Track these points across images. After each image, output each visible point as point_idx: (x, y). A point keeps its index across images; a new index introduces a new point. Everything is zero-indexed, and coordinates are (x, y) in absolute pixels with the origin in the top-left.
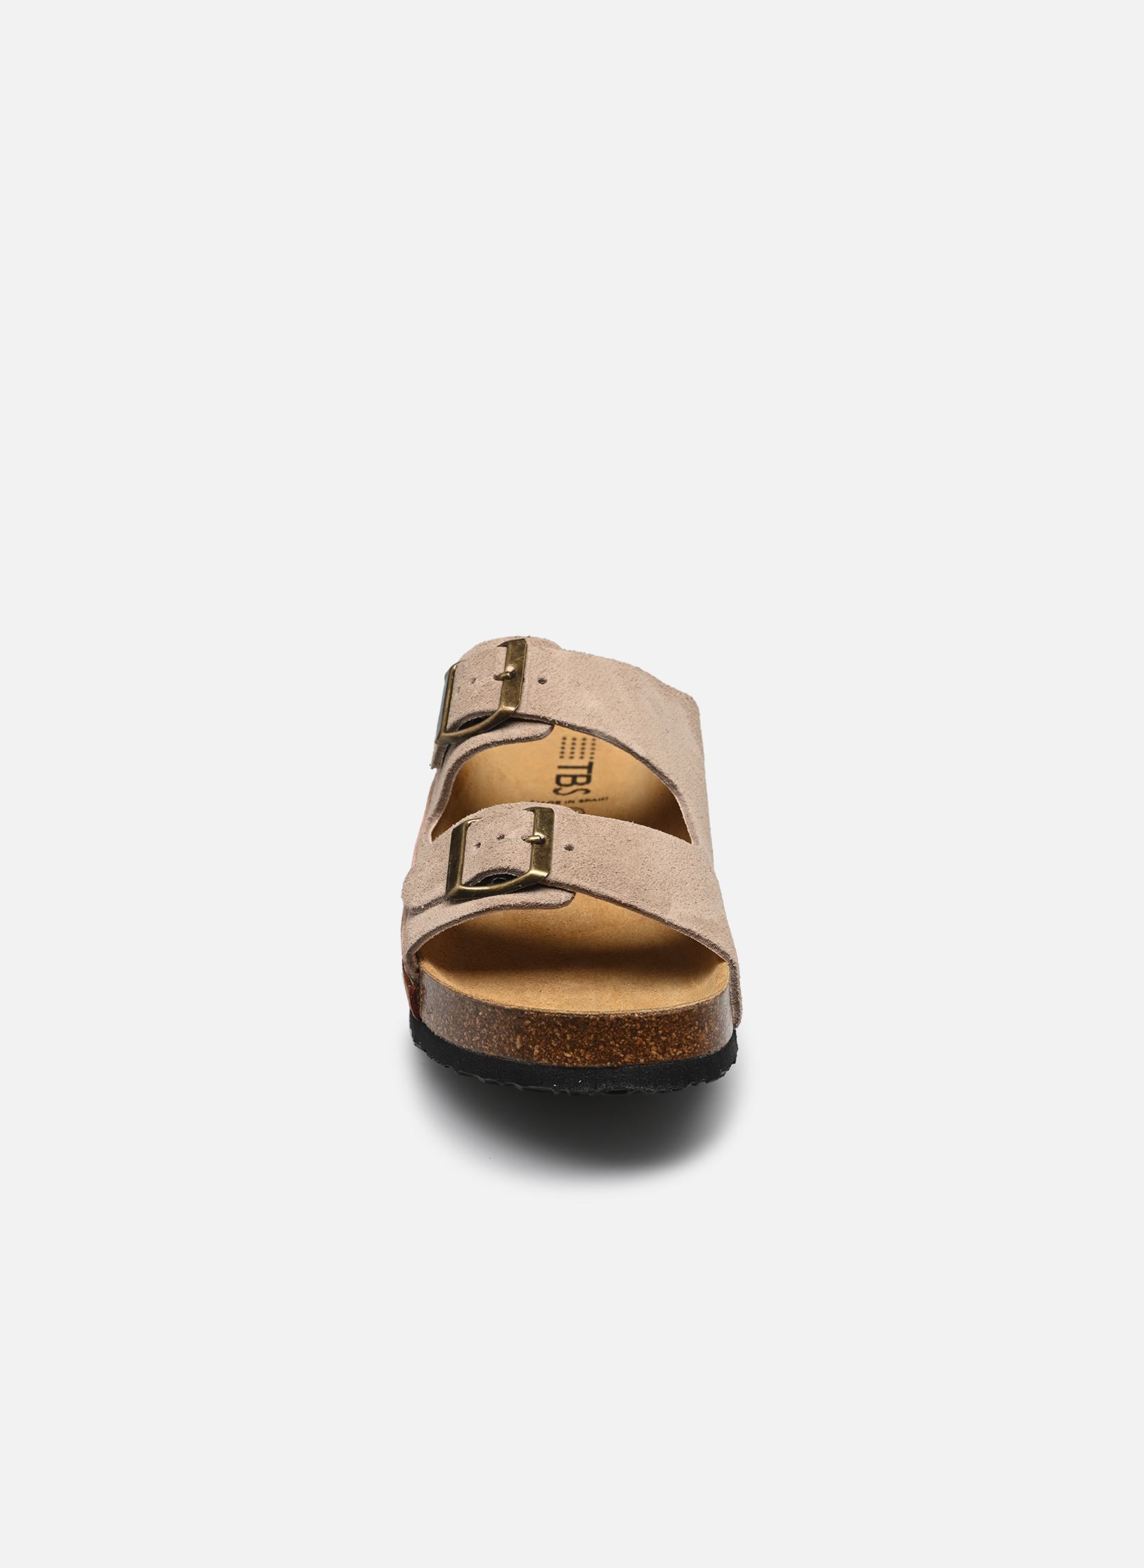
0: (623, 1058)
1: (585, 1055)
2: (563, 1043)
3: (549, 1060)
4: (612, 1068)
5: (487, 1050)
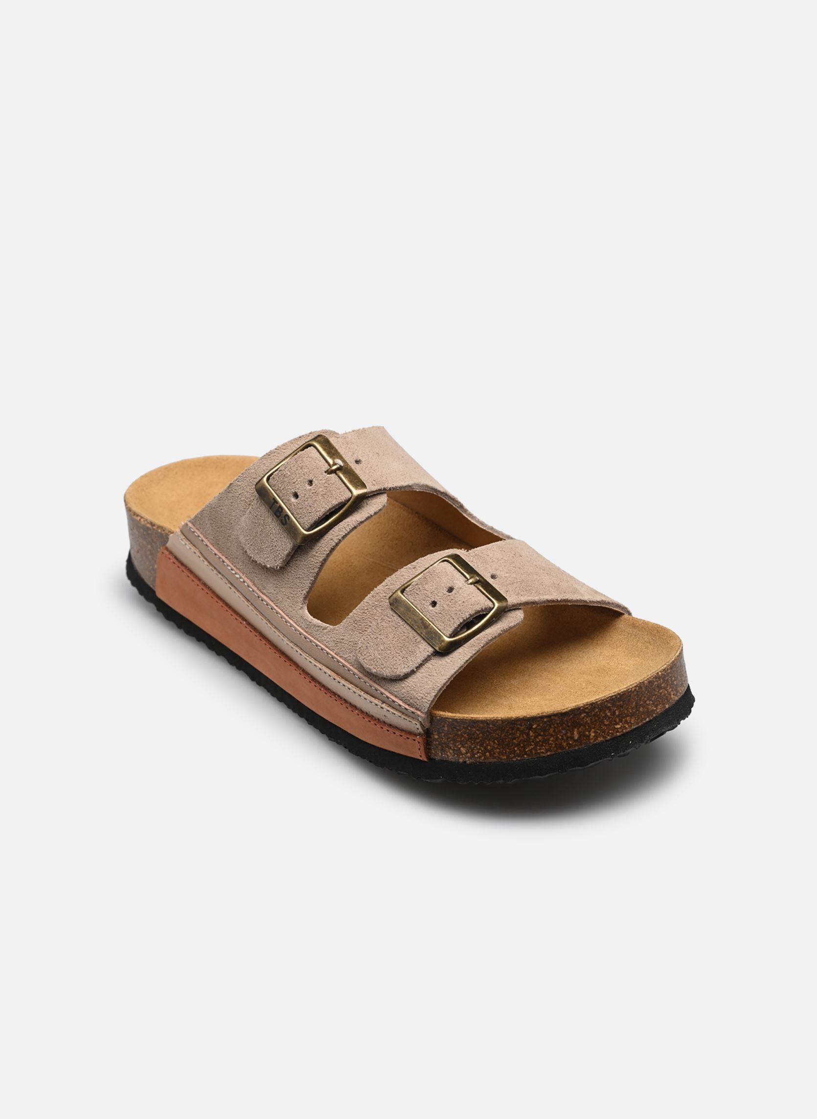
0: (656, 710)
1: (630, 720)
2: (613, 719)
3: (603, 737)
4: (650, 721)
5: (543, 753)
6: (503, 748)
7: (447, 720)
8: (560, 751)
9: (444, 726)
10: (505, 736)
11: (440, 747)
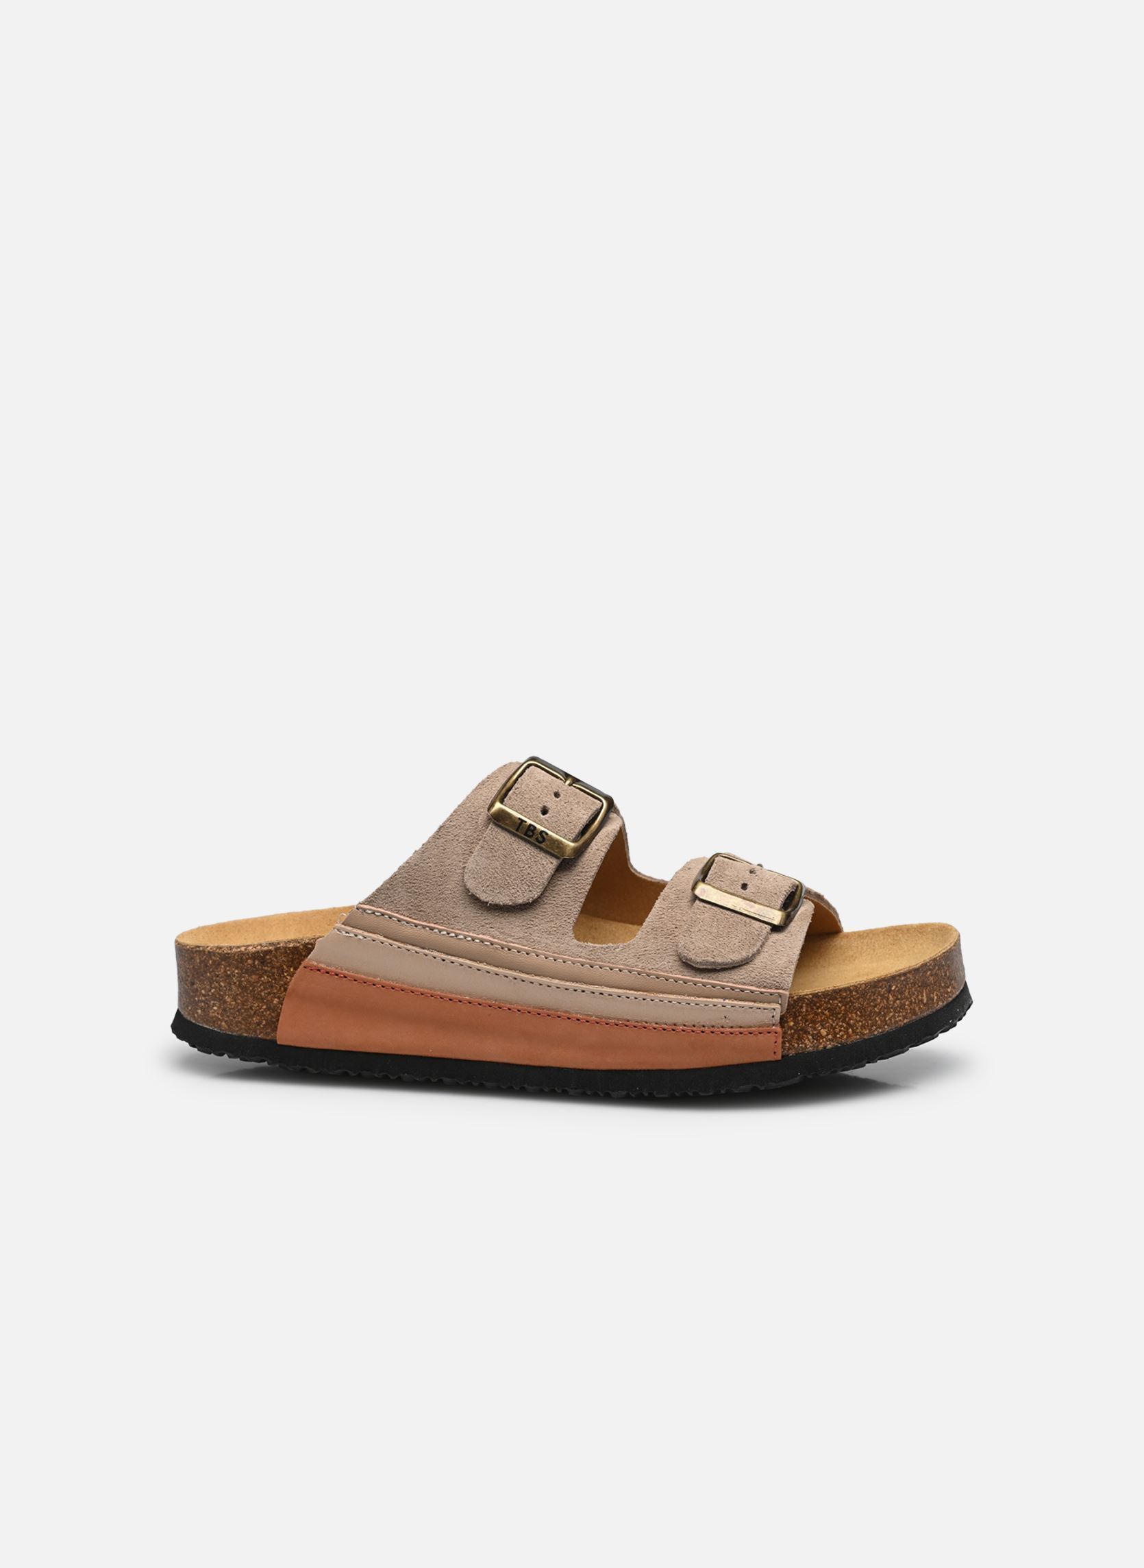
5: (900, 1020)
6: (865, 1020)
7: (807, 997)
8: (914, 1017)
9: (801, 1007)
10: (867, 1004)
11: (796, 1036)
